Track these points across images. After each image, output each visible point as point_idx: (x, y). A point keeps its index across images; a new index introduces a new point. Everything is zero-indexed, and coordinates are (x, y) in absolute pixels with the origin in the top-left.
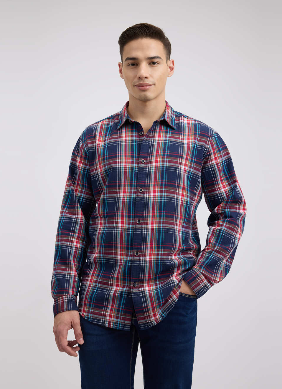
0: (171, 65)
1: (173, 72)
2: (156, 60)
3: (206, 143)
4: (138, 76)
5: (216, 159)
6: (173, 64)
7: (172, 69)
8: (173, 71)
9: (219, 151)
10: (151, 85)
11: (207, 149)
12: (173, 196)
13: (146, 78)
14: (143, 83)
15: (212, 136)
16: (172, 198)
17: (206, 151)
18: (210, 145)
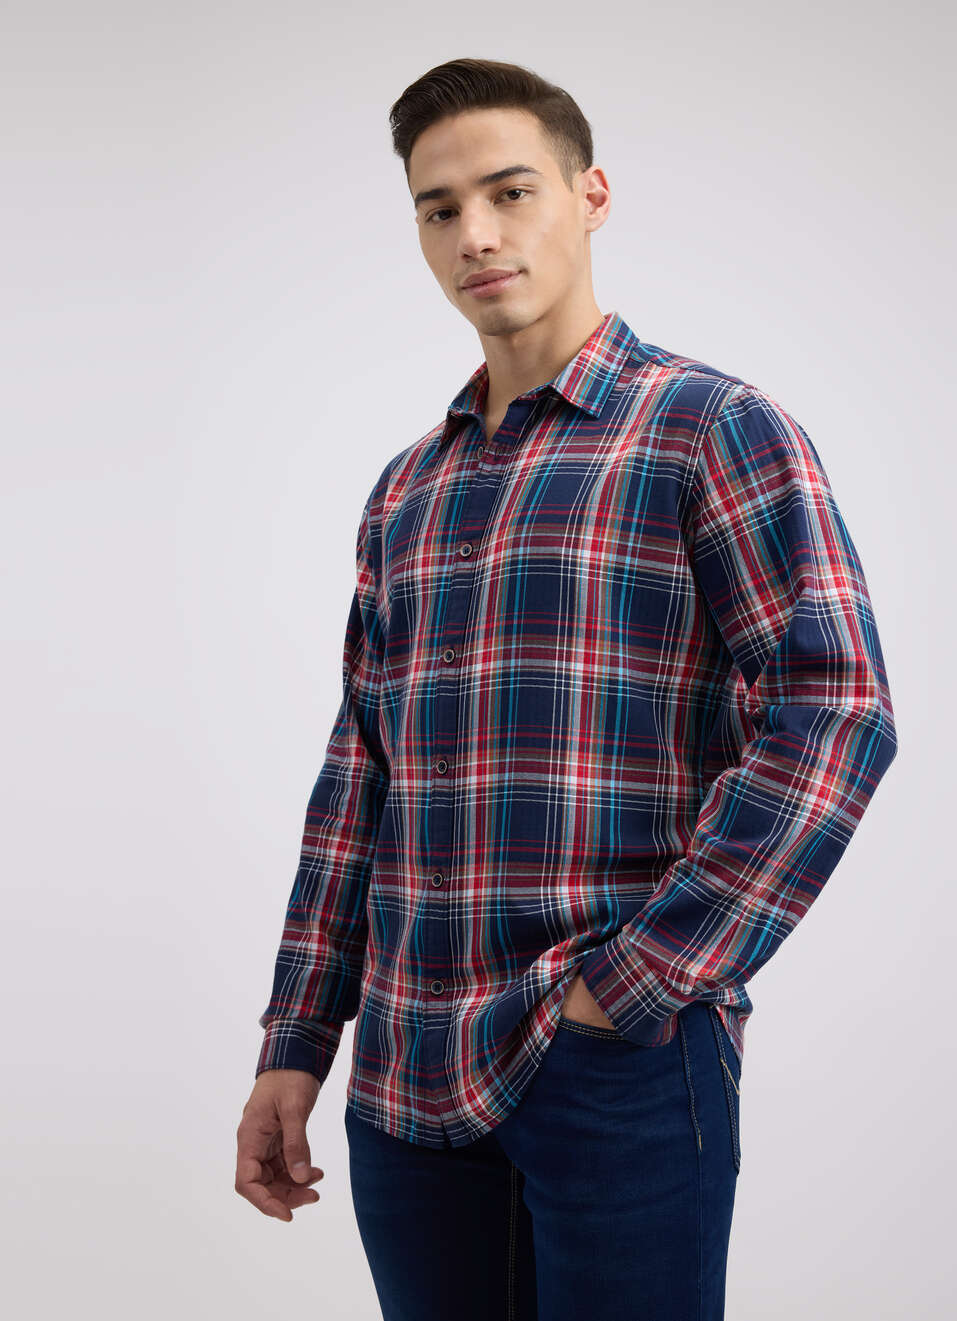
0: (598, 188)
1: (607, 211)
2: (519, 181)
3: (686, 449)
4: (460, 250)
5: (729, 506)
6: (605, 185)
7: (598, 201)
8: (605, 205)
9: (742, 472)
10: (510, 275)
11: (690, 473)
12: (547, 668)
13: (487, 250)
14: (481, 272)
15: (712, 421)
16: (539, 674)
17: (688, 480)
18: (703, 454)
